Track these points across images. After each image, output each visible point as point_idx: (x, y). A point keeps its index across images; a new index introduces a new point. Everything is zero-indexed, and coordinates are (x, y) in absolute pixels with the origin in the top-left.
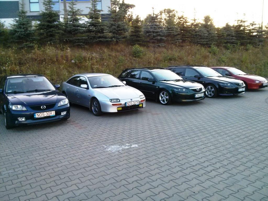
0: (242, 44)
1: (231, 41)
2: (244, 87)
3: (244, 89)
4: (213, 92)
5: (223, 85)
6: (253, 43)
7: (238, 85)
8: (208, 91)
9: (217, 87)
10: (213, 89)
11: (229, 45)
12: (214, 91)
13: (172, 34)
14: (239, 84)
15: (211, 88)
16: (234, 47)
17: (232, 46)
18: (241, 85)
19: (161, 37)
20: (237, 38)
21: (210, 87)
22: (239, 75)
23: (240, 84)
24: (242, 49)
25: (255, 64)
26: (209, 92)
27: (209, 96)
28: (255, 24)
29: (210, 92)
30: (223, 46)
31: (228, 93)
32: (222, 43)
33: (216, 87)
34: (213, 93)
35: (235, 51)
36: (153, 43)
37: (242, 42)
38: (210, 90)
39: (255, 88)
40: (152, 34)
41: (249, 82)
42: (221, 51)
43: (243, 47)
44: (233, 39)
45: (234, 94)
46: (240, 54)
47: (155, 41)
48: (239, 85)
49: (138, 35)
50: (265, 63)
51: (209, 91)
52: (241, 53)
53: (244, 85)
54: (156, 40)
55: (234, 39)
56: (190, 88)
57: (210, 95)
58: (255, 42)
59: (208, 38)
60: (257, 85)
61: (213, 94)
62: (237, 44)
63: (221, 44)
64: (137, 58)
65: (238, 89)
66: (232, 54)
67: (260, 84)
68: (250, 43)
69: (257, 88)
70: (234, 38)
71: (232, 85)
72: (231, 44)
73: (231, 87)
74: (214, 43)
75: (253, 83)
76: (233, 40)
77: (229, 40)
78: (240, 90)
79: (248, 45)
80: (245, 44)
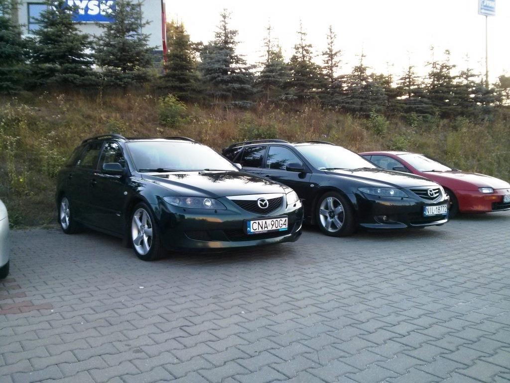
0: (444, 115)
1: (418, 107)
2: (445, 202)
3: (443, 210)
4: (340, 216)
5: (373, 193)
6: (469, 116)
7: (424, 194)
8: (328, 215)
9: (354, 200)
10: (340, 209)
11: (414, 115)
12: (343, 212)
13: (270, 79)
14: (426, 190)
15: (336, 204)
16: (425, 121)
17: (421, 118)
18: (432, 195)
19: (242, 85)
20: (433, 101)
21: (330, 200)
22: (433, 171)
23: (429, 192)
24: (444, 126)
25: (475, 160)
26: (329, 218)
27: (330, 230)
28: (472, 76)
29: (332, 217)
30: (399, 115)
31: (391, 221)
32: (398, 110)
33: (349, 201)
34: (341, 220)
35: (428, 129)
36: (224, 97)
37: (444, 110)
38: (333, 212)
39: (480, 208)
40: (219, 76)
41: (462, 193)
42: (395, 129)
43: (446, 121)
44: (422, 102)
45: (410, 227)
46: (440, 136)
47: (228, 93)
48: (427, 194)
49: (182, 74)
50: (498, 158)
51: (330, 213)
52: (442, 134)
53: (445, 197)
54: (229, 90)
55: (426, 103)
56: (230, 198)
57: (333, 225)
58: (473, 114)
59: (364, 96)
60: (484, 199)
61: (340, 224)
62: (432, 114)
63: (396, 113)
64: (167, 128)
65: (421, 207)
66: (421, 135)
67: (494, 198)
68: (462, 114)
69: (486, 209)
70: (425, 100)
71: (403, 194)
72: (419, 114)
73: (398, 201)
74: (378, 108)
75: (474, 195)
76: (424, 105)
77: (415, 104)
78: (431, 211)
79: (459, 118)
80: (452, 116)
